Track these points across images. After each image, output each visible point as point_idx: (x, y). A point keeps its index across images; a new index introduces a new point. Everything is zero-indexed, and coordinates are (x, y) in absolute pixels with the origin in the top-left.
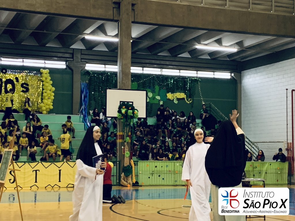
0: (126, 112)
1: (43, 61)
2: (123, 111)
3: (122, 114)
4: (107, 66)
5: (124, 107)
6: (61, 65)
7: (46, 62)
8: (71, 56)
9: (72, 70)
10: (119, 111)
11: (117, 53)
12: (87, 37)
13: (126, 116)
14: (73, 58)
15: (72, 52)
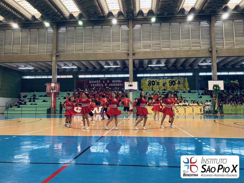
0: (216, 88)
1: (185, 74)
2: (215, 88)
3: (215, 89)
4: (207, 73)
5: (215, 87)
6: (191, 74)
7: (186, 74)
8: (194, 71)
9: (195, 76)
10: (213, 88)
11: (211, 68)
12: (200, 64)
13: (216, 90)
14: (195, 71)
15: (194, 70)
